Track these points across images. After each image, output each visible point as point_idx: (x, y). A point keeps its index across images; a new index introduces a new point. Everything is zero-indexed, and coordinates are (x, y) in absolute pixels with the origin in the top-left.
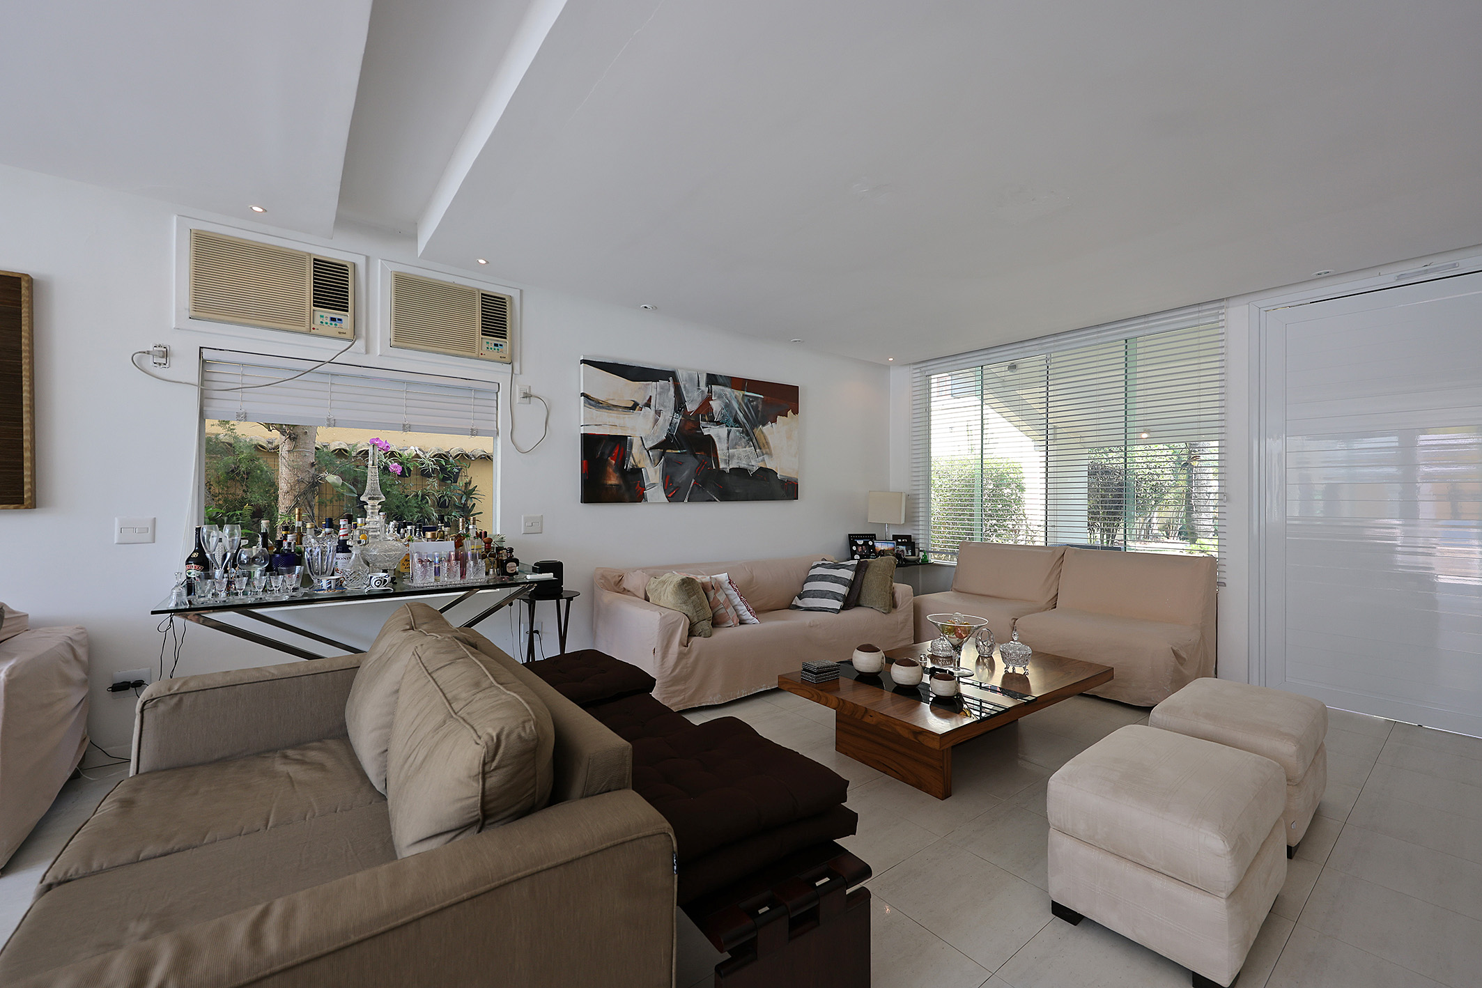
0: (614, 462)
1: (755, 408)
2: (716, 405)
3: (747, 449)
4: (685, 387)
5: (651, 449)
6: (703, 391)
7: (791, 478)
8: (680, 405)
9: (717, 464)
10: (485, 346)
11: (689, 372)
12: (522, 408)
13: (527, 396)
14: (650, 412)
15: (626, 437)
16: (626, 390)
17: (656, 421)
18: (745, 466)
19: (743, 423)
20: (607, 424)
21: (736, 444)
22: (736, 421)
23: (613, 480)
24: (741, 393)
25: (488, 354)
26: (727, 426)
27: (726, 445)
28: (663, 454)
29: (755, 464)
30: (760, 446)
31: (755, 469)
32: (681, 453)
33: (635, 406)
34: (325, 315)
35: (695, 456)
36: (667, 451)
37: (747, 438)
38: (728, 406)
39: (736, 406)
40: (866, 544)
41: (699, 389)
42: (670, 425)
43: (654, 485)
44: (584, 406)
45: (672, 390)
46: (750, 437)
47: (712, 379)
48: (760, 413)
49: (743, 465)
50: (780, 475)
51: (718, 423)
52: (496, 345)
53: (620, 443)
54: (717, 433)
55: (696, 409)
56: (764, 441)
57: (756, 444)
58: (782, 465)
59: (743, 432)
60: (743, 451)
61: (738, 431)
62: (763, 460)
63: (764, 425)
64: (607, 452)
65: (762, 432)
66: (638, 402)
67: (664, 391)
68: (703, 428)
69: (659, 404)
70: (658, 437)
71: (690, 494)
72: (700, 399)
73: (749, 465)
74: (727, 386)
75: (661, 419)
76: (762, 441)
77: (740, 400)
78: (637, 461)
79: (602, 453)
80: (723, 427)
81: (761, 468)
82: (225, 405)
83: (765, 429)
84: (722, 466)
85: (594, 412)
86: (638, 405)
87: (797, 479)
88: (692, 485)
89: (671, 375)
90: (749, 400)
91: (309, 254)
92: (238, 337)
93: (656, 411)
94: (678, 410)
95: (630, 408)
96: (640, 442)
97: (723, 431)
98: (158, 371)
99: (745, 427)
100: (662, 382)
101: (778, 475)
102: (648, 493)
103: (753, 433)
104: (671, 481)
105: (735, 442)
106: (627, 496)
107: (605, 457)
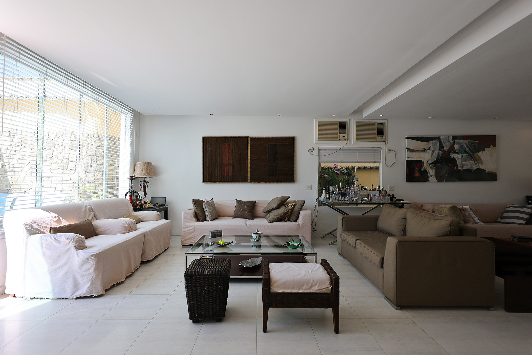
0: (417, 169)
1: (475, 146)
2: (456, 147)
3: (471, 162)
4: (443, 142)
5: (431, 164)
6: (451, 142)
7: (493, 172)
8: (441, 148)
9: (457, 168)
10: (378, 137)
11: (445, 136)
12: (388, 154)
13: (390, 150)
14: (430, 152)
15: (422, 160)
16: (421, 145)
17: (432, 154)
19: (469, 152)
20: (415, 157)
22: (466, 152)
23: (417, 174)
24: (468, 141)
25: (378, 140)
26: (461, 154)
27: (461, 161)
28: (435, 165)
29: (475, 167)
30: (477, 160)
31: (475, 169)
32: (442, 165)
33: (424, 150)
34: (341, 135)
35: (448, 165)
36: (437, 164)
37: (470, 158)
38: (462, 147)
39: (465, 146)
41: (449, 142)
42: (438, 155)
43: (432, 176)
44: (407, 152)
45: (438, 143)
46: (472, 157)
47: (454, 137)
48: (477, 148)
49: (469, 167)
50: (487, 171)
51: (458, 153)
52: (381, 137)
53: (420, 163)
54: (458, 157)
55: (448, 149)
57: (475, 159)
58: (488, 167)
59: (469, 155)
60: (469, 162)
61: (467, 155)
62: (479, 166)
63: (479, 152)
64: (415, 165)
65: (478, 155)
67: (435, 144)
68: (451, 155)
69: (433, 148)
70: (433, 160)
71: (446, 179)
72: (450, 145)
73: (472, 168)
74: (461, 139)
75: (434, 153)
76: (478, 158)
77: (467, 144)
78: (425, 168)
80: (460, 154)
81: (477, 169)
82: (323, 159)
83: (479, 154)
84: (459, 168)
85: (411, 153)
86: (426, 149)
87: (496, 173)
88: (447, 175)
89: (437, 138)
90: (472, 144)
91: (338, 122)
92: (325, 144)
93: (432, 151)
94: (441, 150)
95: (423, 151)
96: (427, 162)
97: (460, 156)
98: (312, 153)
99: (469, 153)
100: (434, 141)
101: (486, 171)
102: (430, 178)
103: (474, 156)
104: (438, 174)
105: (465, 159)
106: (422, 180)
107: (414, 167)
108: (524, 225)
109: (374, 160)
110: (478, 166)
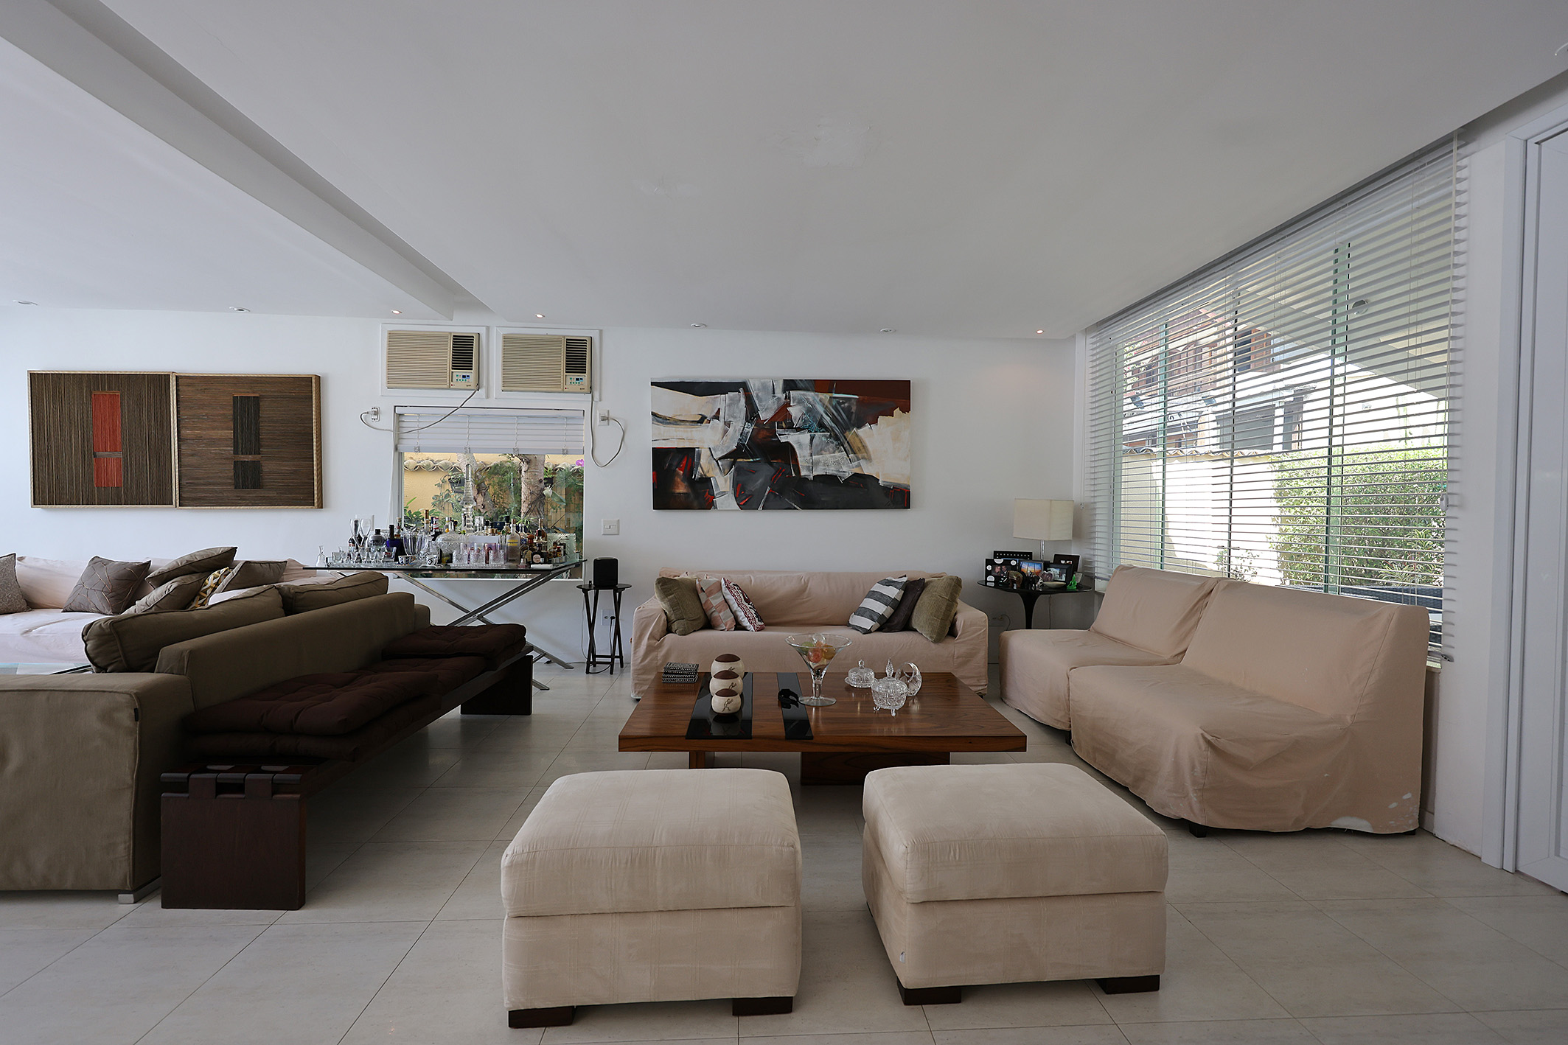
0: (682, 472)
1: (848, 411)
2: (795, 411)
3: (837, 454)
4: (757, 396)
5: (720, 459)
6: (779, 398)
7: (899, 484)
8: (752, 413)
9: (798, 472)
10: (569, 381)
11: (763, 381)
12: (601, 428)
13: (604, 419)
14: (719, 424)
15: (695, 448)
16: (693, 405)
17: (726, 432)
18: (835, 473)
19: (831, 427)
20: (674, 438)
21: (821, 450)
22: (822, 426)
23: (681, 489)
24: (828, 395)
25: (571, 388)
26: (810, 432)
27: (809, 451)
28: (733, 463)
29: (847, 470)
30: (855, 450)
31: (847, 475)
32: (754, 462)
33: (703, 419)
34: (459, 374)
35: (771, 464)
36: (738, 460)
37: (835, 443)
38: (810, 411)
39: (821, 409)
40: (1007, 563)
41: (775, 396)
42: (741, 434)
43: (723, 493)
44: (653, 423)
45: (743, 401)
46: (839, 440)
47: (790, 385)
48: (854, 415)
49: (831, 470)
51: (798, 429)
52: (577, 379)
53: (689, 455)
54: (797, 440)
55: (771, 417)
56: (860, 445)
57: (848, 448)
58: (885, 471)
59: (830, 436)
60: (831, 457)
61: (825, 436)
62: (859, 466)
63: (859, 427)
64: (675, 463)
65: (857, 435)
66: (705, 415)
67: (734, 402)
68: (780, 435)
69: (728, 415)
70: (728, 447)
71: (765, 502)
72: (775, 407)
73: (839, 471)
74: (808, 390)
75: (731, 430)
76: (856, 444)
77: (827, 403)
78: (705, 471)
79: (671, 465)
80: (805, 433)
81: (855, 474)
82: (409, 442)
83: (861, 432)
84: (803, 474)
85: (662, 428)
86: (706, 418)
87: (909, 486)
88: (767, 492)
89: (741, 386)
90: (838, 402)
91: (451, 333)
92: (410, 398)
93: (725, 422)
94: (750, 419)
95: (698, 422)
96: (709, 453)
97: (805, 437)
98: (374, 424)
99: (834, 431)
100: (731, 394)
101: (880, 482)
102: (718, 501)
103: (845, 437)
104: (743, 489)
105: (820, 447)
106: (695, 504)
107: (674, 468)
108: (868, 632)
109: (561, 446)
110: (856, 466)
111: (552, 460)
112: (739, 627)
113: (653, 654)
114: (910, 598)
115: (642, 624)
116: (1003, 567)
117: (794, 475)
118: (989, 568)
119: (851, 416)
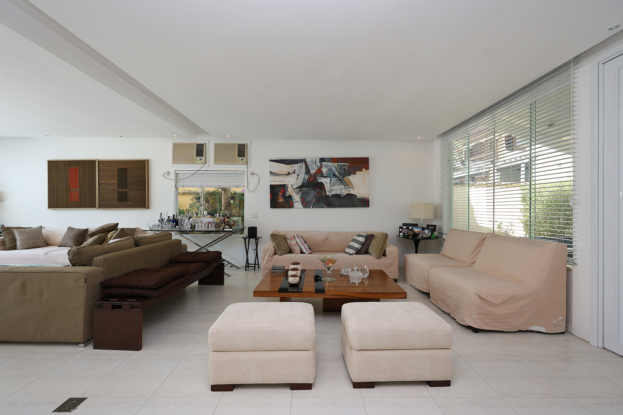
0: (281, 194)
1: (345, 170)
2: (324, 170)
3: (340, 186)
4: (310, 164)
5: (295, 188)
6: (318, 165)
7: (365, 198)
8: (308, 171)
9: (325, 193)
10: (239, 160)
11: (312, 159)
12: (251, 178)
13: (252, 174)
14: (295, 175)
15: (286, 185)
16: (285, 168)
17: (298, 178)
18: (340, 193)
19: (338, 176)
20: (278, 181)
22: (334, 175)
23: (281, 200)
24: (337, 164)
25: (239, 162)
26: (330, 178)
27: (329, 185)
28: (301, 190)
29: (345, 192)
30: (348, 185)
31: (345, 194)
32: (309, 189)
34: (198, 158)
35: (315, 190)
36: (303, 189)
37: (340, 182)
38: (330, 170)
39: (334, 169)
40: (408, 228)
41: (316, 164)
42: (304, 179)
43: (297, 202)
44: (270, 175)
45: (304, 166)
47: (322, 160)
48: (347, 171)
49: (338, 193)
50: (359, 197)
51: (325, 177)
52: (242, 159)
53: (283, 187)
54: (325, 181)
55: (315, 172)
56: (349, 182)
57: (345, 184)
58: (359, 192)
59: (338, 179)
60: (338, 187)
61: (336, 179)
62: (349, 191)
63: (349, 176)
64: (278, 190)
65: (348, 179)
66: (290, 172)
67: (301, 167)
68: (318, 179)
69: (299, 172)
70: (299, 184)
71: (313, 205)
72: (317, 168)
73: (341, 193)
74: (329, 162)
75: (300, 177)
76: (348, 182)
77: (336, 167)
78: (290, 193)
79: (277, 191)
80: (328, 178)
81: (348, 194)
82: (180, 184)
83: (350, 178)
84: (327, 194)
85: (274, 177)
87: (369, 198)
88: (314, 201)
89: (303, 161)
90: (341, 166)
91: (195, 143)
92: (182, 167)
93: (297, 175)
94: (307, 173)
95: (287, 175)
96: (291, 186)
97: (328, 180)
98: (168, 177)
99: (339, 177)
100: (299, 164)
101: (357, 197)
102: (295, 204)
103: (343, 180)
104: (305, 200)
105: (334, 184)
106: (286, 206)
107: (278, 192)
108: (352, 254)
109: (236, 184)
110: (348, 191)
111: (233, 190)
112: (302, 252)
113: (270, 263)
114: (368, 241)
115: (265, 251)
116: (406, 229)
117: (324, 194)
118: (401, 230)
119: (346, 171)
